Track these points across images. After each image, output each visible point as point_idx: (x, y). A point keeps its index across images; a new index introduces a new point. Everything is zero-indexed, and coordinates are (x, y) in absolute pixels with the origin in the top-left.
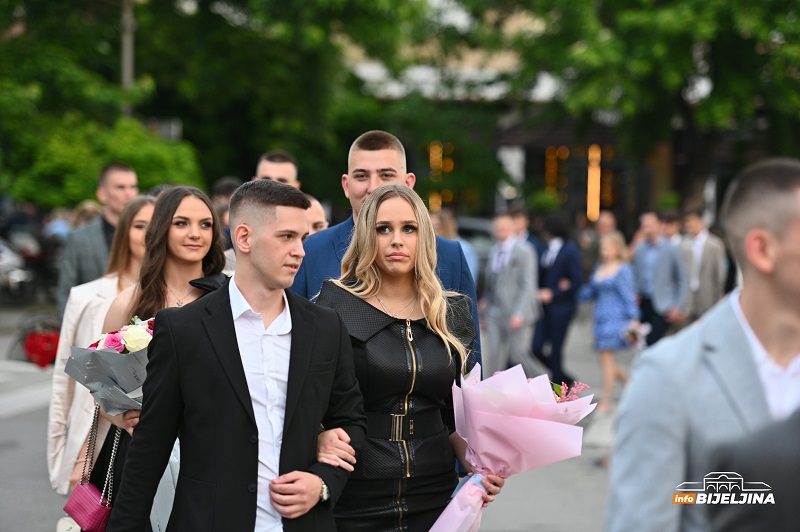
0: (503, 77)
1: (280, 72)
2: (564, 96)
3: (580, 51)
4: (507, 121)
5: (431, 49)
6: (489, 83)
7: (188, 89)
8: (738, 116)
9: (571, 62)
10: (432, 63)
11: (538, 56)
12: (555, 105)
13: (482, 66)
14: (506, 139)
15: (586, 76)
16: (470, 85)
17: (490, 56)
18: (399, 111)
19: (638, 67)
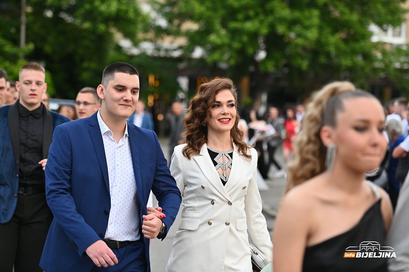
0: (180, 48)
1: (87, 42)
2: (206, 57)
3: (213, 38)
4: (182, 66)
5: (151, 35)
6: (175, 50)
7: (48, 49)
8: (276, 66)
9: (209, 42)
10: (151, 41)
11: (195, 39)
12: (201, 60)
13: (172, 43)
14: (181, 73)
15: (215, 48)
16: (167, 50)
17: (175, 38)
18: (136, 60)
19: (236, 45)
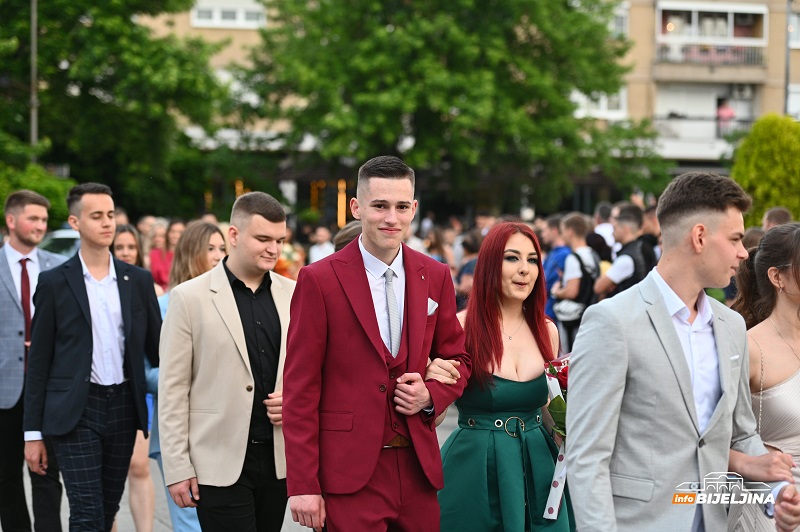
0: (281, 136)
1: (134, 132)
2: (321, 147)
3: (330, 119)
4: (285, 164)
5: (234, 118)
6: (272, 140)
7: (74, 145)
8: (431, 160)
9: (325, 127)
10: (237, 127)
11: (304, 122)
12: (314, 153)
13: (267, 129)
14: (285, 176)
15: (335, 135)
16: (260, 141)
17: (272, 122)
18: (212, 158)
19: (367, 129)
